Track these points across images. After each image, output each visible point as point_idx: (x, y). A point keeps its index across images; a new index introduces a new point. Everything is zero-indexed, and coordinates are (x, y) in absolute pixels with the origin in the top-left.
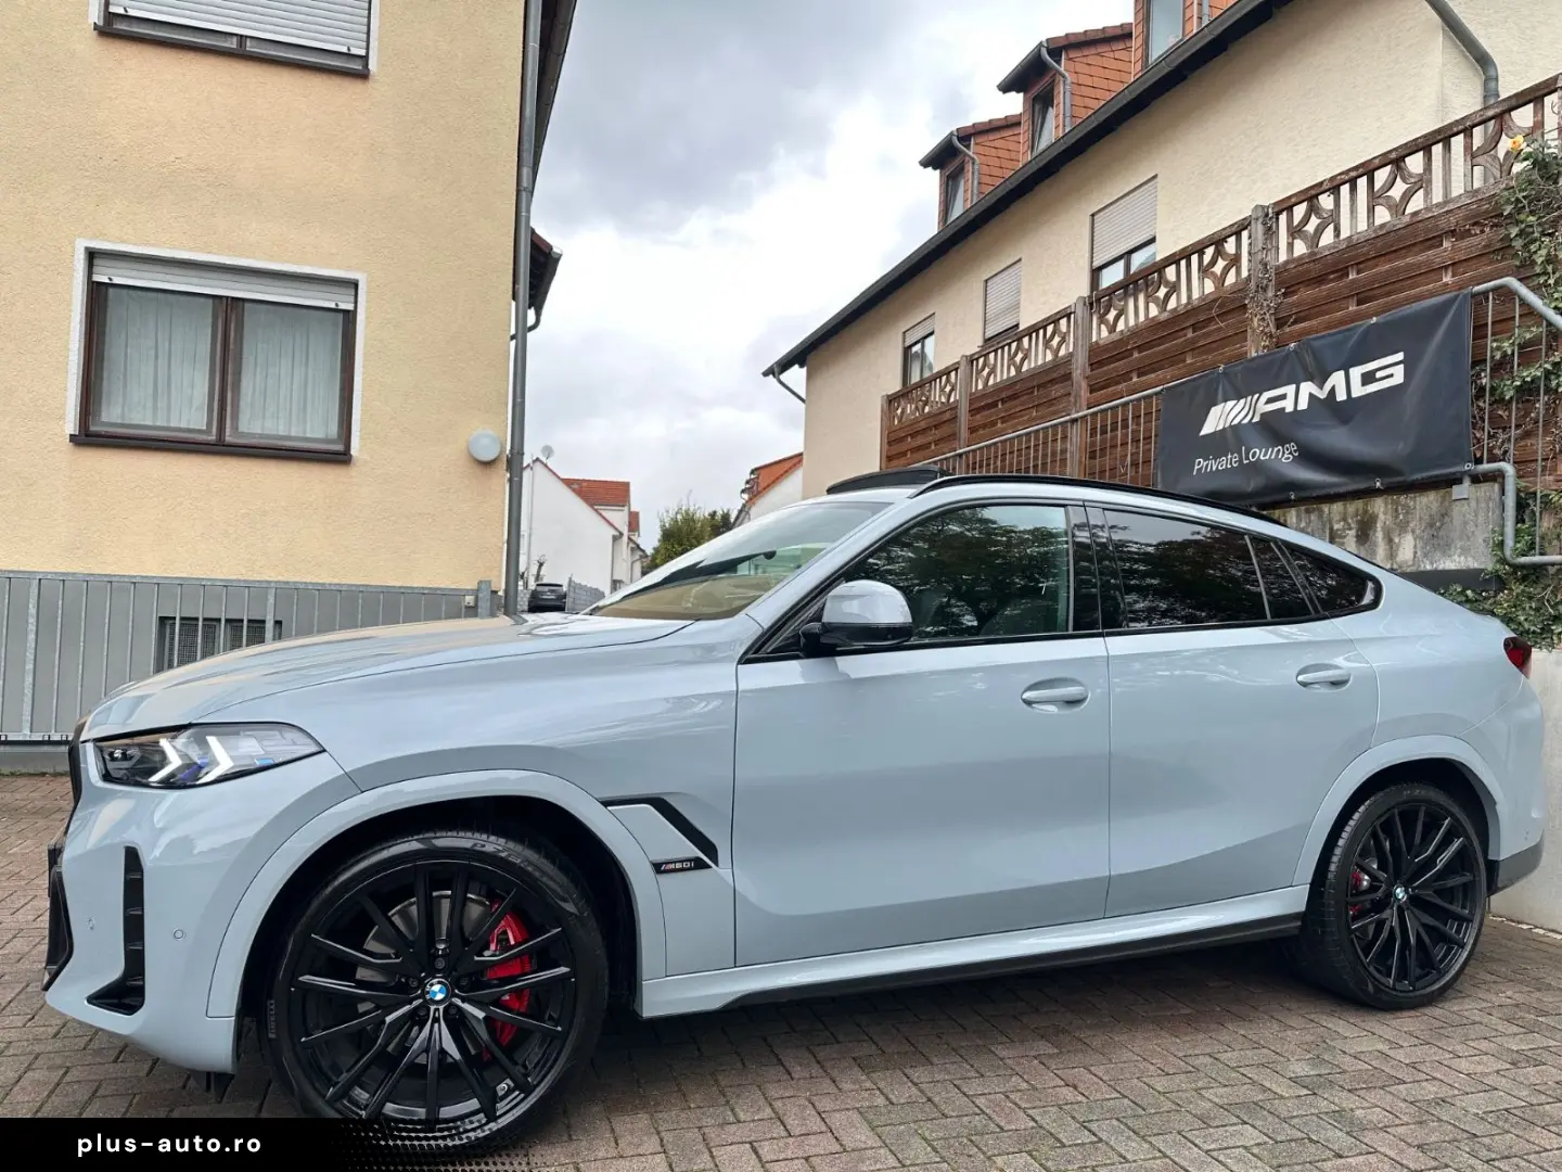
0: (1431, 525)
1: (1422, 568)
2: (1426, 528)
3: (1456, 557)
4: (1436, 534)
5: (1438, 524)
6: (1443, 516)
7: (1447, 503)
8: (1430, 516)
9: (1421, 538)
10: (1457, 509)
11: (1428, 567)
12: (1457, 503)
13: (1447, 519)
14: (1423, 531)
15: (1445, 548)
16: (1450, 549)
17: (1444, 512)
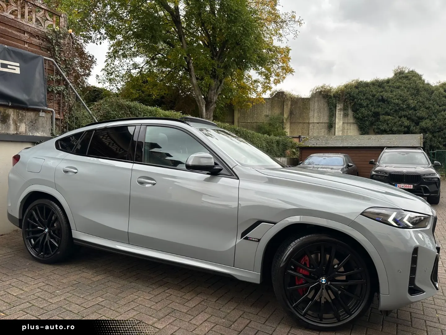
0: (32, 122)
1: (28, 134)
2: (30, 122)
3: (40, 133)
4: (33, 125)
5: (34, 122)
6: (36, 120)
7: (37, 116)
8: (31, 119)
9: (28, 125)
10: (40, 119)
11: (31, 134)
12: (41, 117)
13: (37, 121)
14: (29, 123)
15: (37, 130)
16: (38, 130)
17: (36, 119)
